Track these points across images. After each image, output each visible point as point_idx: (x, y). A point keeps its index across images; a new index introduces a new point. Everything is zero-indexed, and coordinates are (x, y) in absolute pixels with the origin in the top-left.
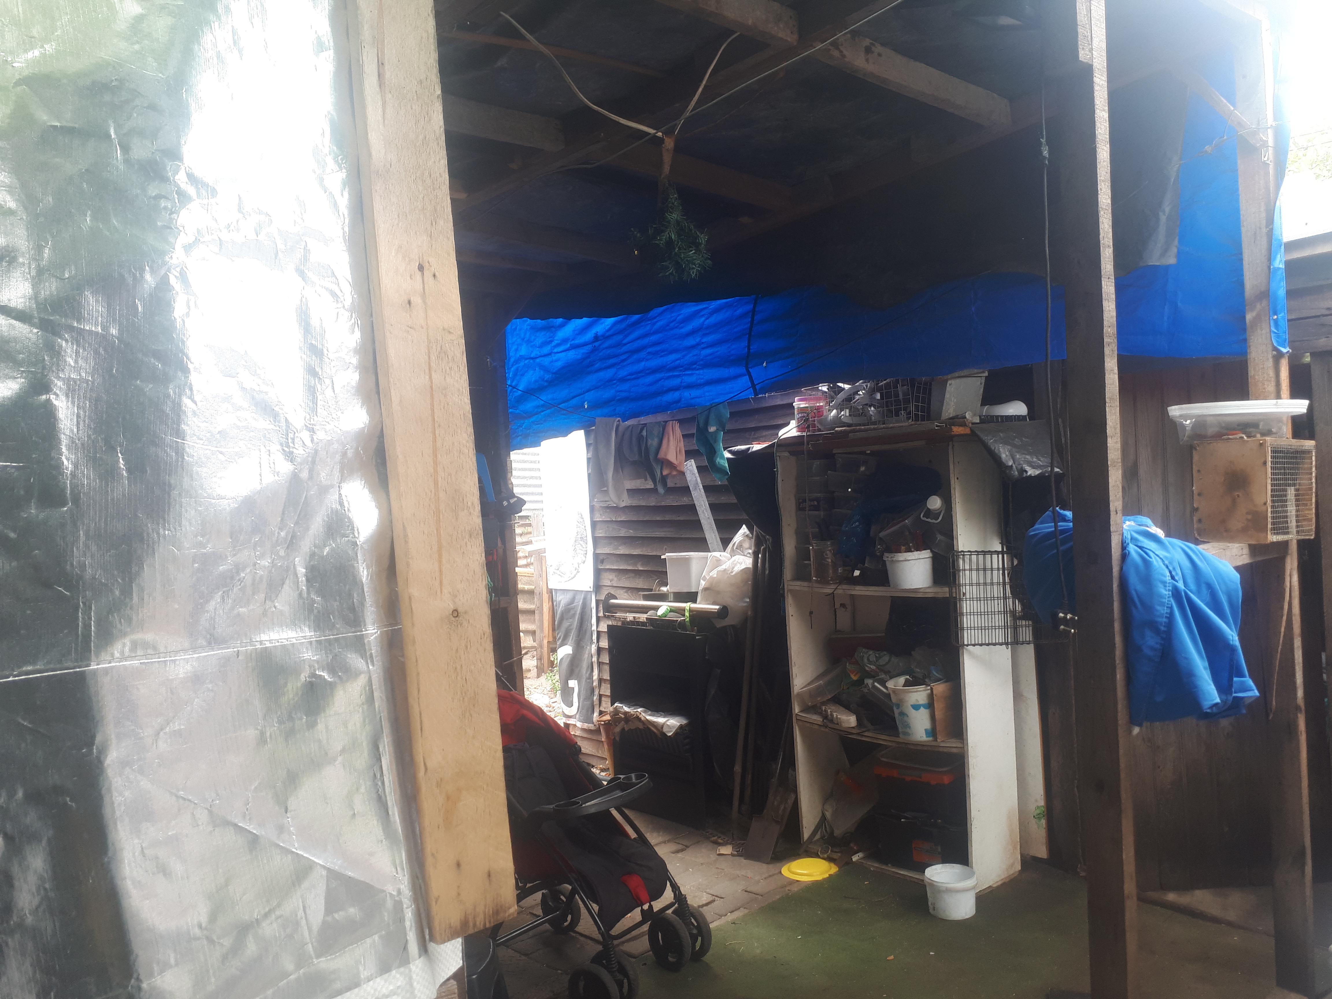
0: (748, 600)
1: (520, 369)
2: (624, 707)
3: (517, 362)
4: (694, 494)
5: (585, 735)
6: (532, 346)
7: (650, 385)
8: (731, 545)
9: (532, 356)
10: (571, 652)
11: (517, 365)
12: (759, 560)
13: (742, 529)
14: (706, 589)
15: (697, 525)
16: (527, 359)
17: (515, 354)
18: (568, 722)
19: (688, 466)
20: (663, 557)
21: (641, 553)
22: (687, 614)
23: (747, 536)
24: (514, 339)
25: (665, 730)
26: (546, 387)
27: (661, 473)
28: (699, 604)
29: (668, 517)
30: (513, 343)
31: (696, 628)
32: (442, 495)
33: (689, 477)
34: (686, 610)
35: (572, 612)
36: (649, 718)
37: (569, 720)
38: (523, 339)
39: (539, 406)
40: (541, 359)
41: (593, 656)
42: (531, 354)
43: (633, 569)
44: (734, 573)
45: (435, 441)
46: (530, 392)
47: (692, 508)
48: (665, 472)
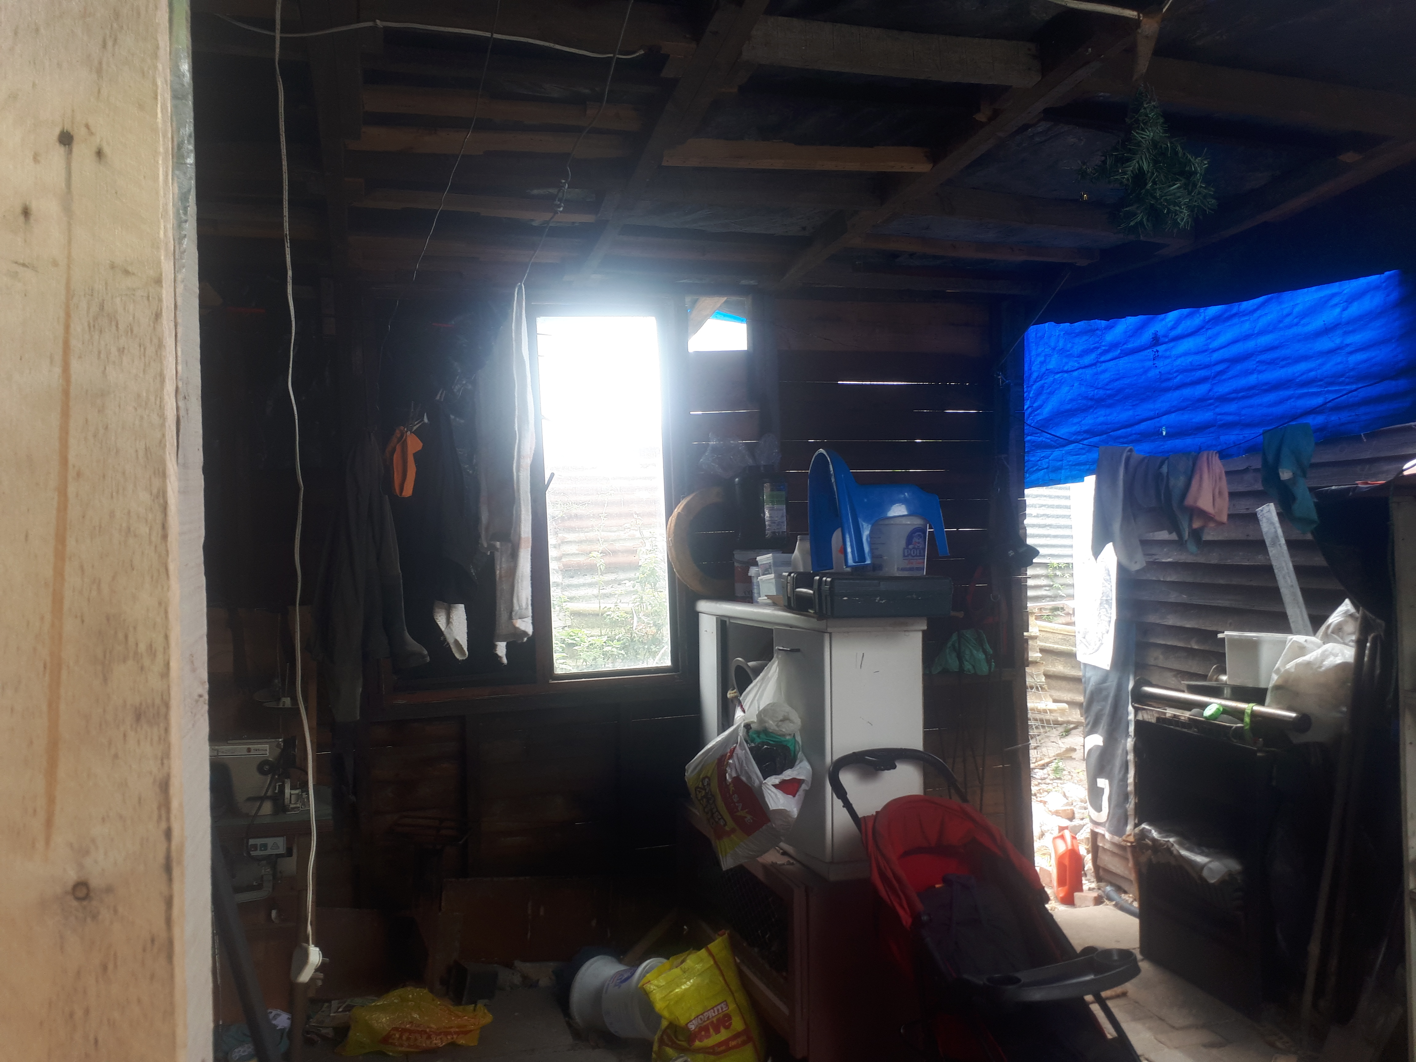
0: (1344, 709)
1: (1046, 385)
2: (1153, 831)
3: (1041, 377)
4: (1272, 551)
5: (1116, 850)
6: (1067, 356)
7: (1270, 406)
8: (1323, 628)
9: (1066, 368)
10: (1101, 744)
11: (1043, 382)
12: (1367, 652)
13: (1343, 604)
14: (1277, 688)
15: (1274, 594)
16: (1058, 373)
17: (1040, 368)
18: (1097, 830)
19: (1265, 511)
20: (1220, 636)
21: (1196, 626)
22: (1247, 719)
23: (1351, 616)
24: (1040, 350)
25: (1205, 873)
26: (1091, 407)
27: (1190, 525)
28: (1269, 706)
29: (1236, 581)
30: (1038, 355)
31: (1260, 739)
32: (70, 626)
33: (1265, 527)
34: (1246, 715)
35: (1104, 693)
36: (1184, 853)
37: (1096, 828)
38: (1054, 349)
39: (1079, 432)
40: (1081, 371)
41: (1129, 753)
42: (1064, 366)
43: (1186, 646)
44: (1323, 668)
45: (63, 508)
46: (1062, 415)
47: (1269, 570)
48: (1196, 525)
